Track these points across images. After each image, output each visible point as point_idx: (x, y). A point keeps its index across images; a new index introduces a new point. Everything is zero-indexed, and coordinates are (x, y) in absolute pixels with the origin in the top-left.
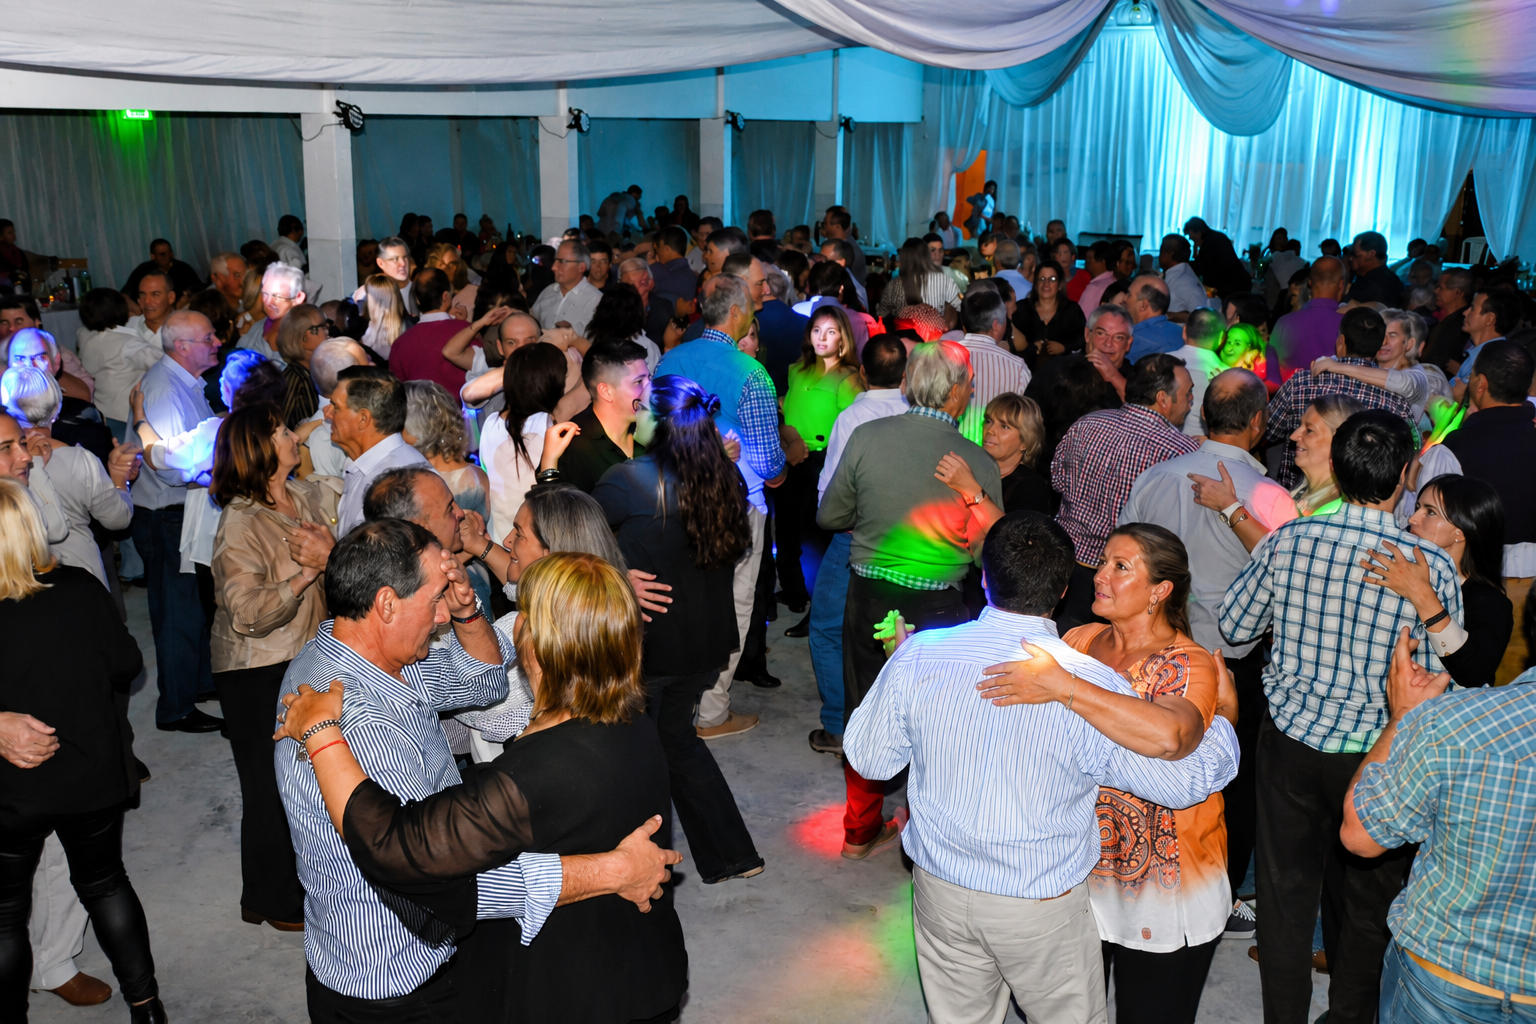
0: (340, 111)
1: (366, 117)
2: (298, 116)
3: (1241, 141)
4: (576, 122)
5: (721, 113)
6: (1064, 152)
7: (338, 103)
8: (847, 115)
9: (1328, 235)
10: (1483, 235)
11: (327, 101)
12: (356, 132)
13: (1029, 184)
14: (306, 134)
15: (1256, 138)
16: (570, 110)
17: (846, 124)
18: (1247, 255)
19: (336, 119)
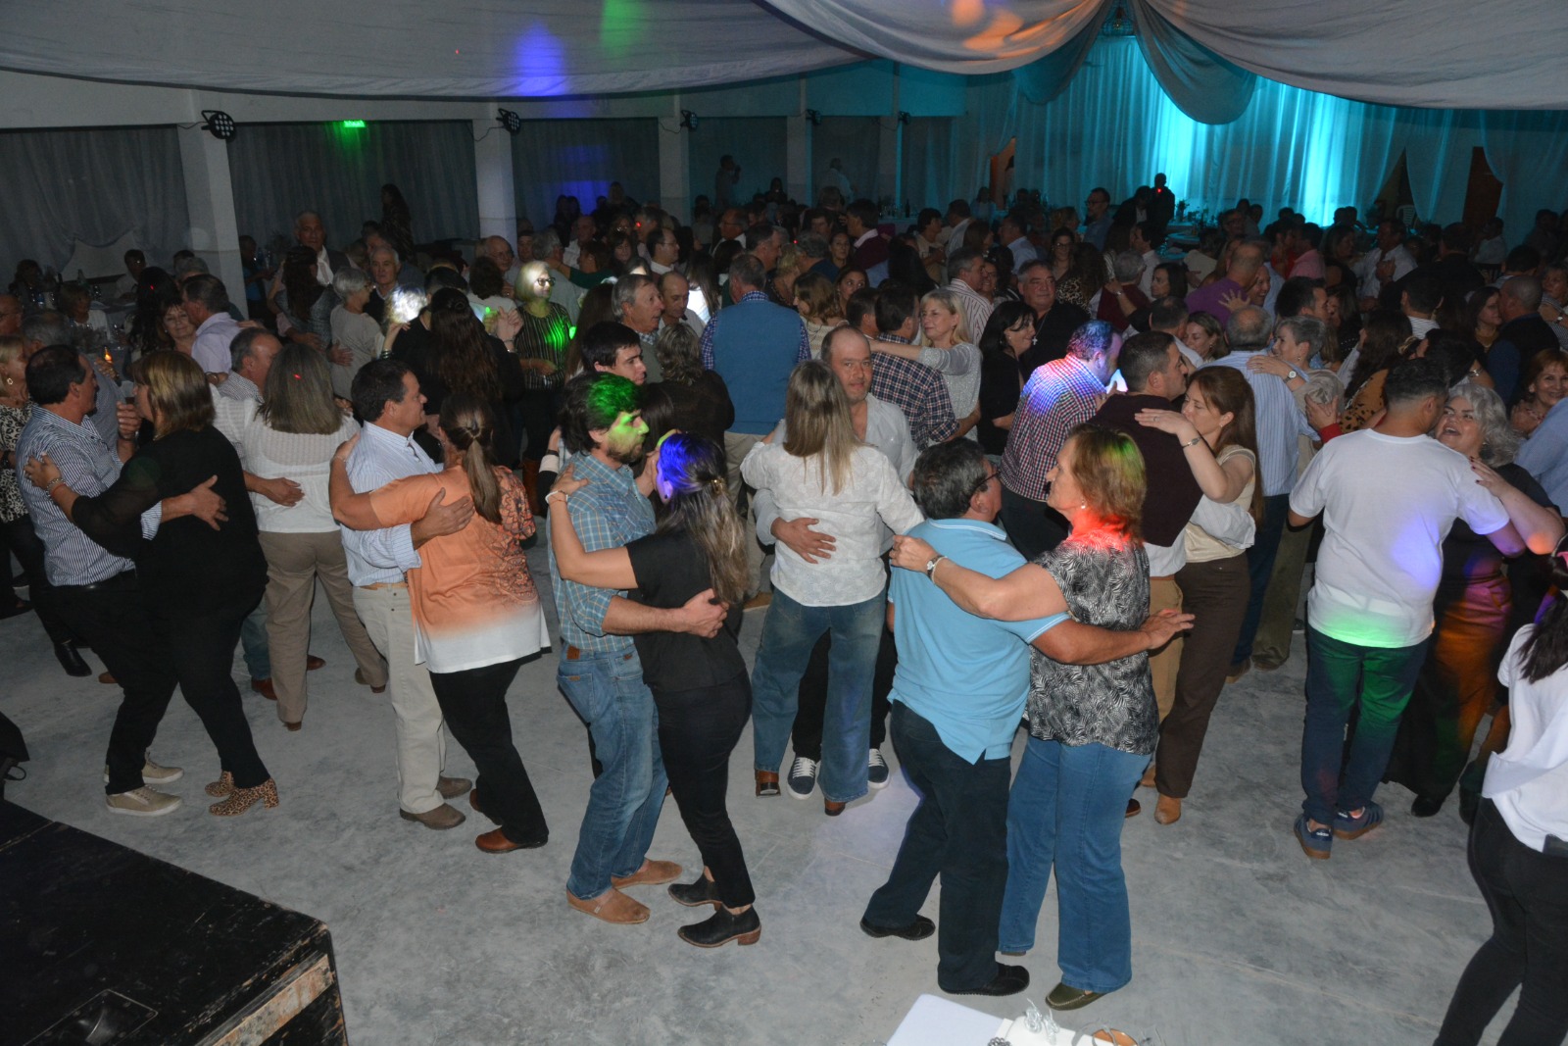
0: (500, 116)
1: (522, 121)
2: (470, 121)
3: (1218, 129)
4: (687, 120)
5: (803, 109)
6: (1078, 138)
7: (500, 110)
8: (906, 111)
9: (1286, 204)
10: (1412, 203)
11: (493, 109)
12: (513, 133)
13: (1051, 164)
14: (477, 135)
15: (1232, 125)
16: (682, 112)
17: (905, 118)
18: (1215, 221)
19: (497, 124)
